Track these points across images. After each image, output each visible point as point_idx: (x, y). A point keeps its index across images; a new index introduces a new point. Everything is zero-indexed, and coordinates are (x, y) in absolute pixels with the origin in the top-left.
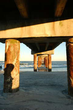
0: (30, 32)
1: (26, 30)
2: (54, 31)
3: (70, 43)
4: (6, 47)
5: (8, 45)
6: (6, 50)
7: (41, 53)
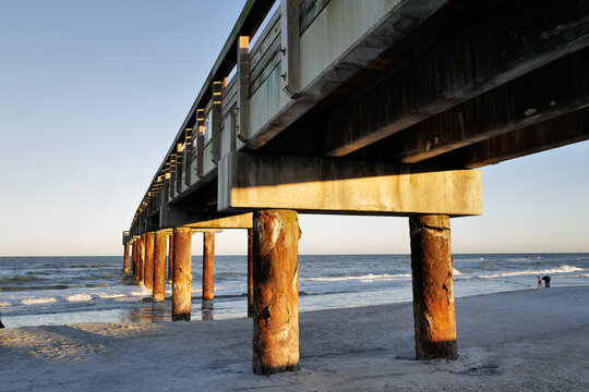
0: (343, 196)
1: (333, 189)
2: (400, 199)
3: (426, 226)
4: (269, 233)
5: (276, 226)
6: (270, 244)
7: (215, 222)
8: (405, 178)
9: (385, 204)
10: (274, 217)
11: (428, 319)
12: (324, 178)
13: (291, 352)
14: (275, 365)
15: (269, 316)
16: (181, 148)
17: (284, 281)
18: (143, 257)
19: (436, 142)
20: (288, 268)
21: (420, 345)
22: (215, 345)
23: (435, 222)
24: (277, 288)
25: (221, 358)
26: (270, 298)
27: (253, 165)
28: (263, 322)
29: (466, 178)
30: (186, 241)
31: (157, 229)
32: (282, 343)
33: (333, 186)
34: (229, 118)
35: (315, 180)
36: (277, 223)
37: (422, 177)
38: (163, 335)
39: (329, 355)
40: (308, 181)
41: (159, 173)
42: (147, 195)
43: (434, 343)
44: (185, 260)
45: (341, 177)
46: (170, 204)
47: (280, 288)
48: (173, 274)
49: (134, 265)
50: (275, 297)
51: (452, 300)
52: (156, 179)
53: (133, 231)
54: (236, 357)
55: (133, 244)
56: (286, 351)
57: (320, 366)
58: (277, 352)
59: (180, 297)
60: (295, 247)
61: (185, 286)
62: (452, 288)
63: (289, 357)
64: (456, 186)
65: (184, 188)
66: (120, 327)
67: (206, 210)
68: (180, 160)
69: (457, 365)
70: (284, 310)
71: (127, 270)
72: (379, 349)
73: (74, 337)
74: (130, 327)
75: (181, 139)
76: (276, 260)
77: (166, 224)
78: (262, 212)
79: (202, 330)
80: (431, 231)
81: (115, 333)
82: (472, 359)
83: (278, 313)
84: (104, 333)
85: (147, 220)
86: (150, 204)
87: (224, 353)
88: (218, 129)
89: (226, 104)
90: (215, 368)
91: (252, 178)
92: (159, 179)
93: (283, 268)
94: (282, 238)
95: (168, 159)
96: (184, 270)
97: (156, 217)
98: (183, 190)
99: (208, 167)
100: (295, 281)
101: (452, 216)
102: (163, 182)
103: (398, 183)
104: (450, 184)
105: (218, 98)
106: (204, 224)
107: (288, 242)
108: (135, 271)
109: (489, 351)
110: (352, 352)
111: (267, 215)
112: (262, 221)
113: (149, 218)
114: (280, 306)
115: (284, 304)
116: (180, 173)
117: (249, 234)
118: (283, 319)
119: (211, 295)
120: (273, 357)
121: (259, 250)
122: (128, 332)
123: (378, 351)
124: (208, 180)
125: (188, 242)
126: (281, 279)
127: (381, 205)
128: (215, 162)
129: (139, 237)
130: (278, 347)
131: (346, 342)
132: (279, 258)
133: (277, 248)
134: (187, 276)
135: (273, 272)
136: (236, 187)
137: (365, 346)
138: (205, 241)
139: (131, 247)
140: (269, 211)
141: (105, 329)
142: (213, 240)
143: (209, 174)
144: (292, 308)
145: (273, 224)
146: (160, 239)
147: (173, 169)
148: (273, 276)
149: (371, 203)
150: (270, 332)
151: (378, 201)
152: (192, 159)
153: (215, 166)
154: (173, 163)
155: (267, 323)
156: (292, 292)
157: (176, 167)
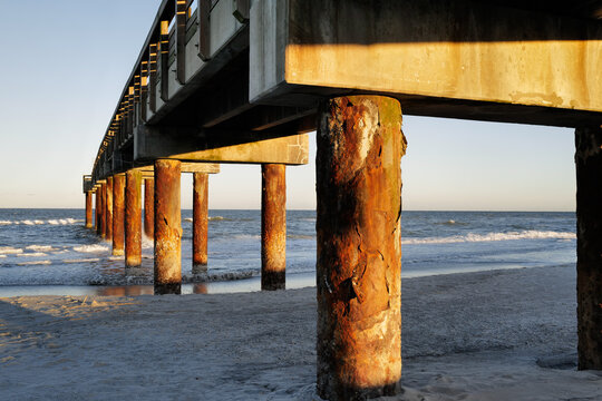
1: (472, 58)
2: (584, 86)
4: (353, 139)
5: (367, 128)
6: (355, 161)
7: (216, 153)
8: (595, 49)
9: (559, 94)
10: (362, 110)
12: (457, 36)
13: (392, 361)
14: (364, 385)
15: (353, 295)
17: (382, 231)
18: (111, 208)
20: (388, 208)
22: (230, 334)
24: (367, 245)
25: (245, 360)
26: (354, 261)
28: (339, 306)
30: (174, 180)
31: (131, 168)
32: (377, 346)
33: (472, 52)
35: (441, 40)
36: (368, 122)
38: (145, 317)
39: (425, 357)
40: (428, 39)
41: (133, 81)
42: (113, 121)
44: (172, 206)
45: (487, 36)
46: (151, 125)
47: (373, 244)
48: (157, 228)
49: (99, 217)
50: (363, 259)
52: (126, 91)
53: (97, 174)
54: (270, 359)
55: (97, 192)
56: (383, 359)
58: (368, 361)
59: (166, 260)
60: (397, 169)
61: (173, 245)
63: (388, 371)
65: (174, 87)
66: (80, 302)
67: (201, 134)
68: (165, 47)
70: (380, 286)
71: (90, 225)
73: (9, 318)
74: (95, 304)
76: (367, 191)
77: (144, 154)
78: (339, 100)
79: (204, 310)
81: (71, 312)
83: (370, 291)
84: (55, 312)
85: (116, 156)
86: (119, 133)
87: (248, 349)
90: (242, 380)
91: (325, 27)
92: (132, 91)
93: (378, 206)
94: (377, 150)
95: (145, 56)
96: (171, 220)
97: (129, 148)
98: (170, 96)
102: (137, 93)
103: (582, 57)
106: (198, 155)
107: (388, 158)
108: (99, 225)
110: (458, 351)
111: (350, 104)
112: (340, 117)
113: (118, 152)
114: (373, 276)
115: (381, 275)
116: (166, 68)
117: (264, 171)
118: (380, 301)
119: (204, 258)
120: (361, 371)
121: (334, 173)
122: (91, 311)
123: (500, 350)
124: (219, 66)
125: (176, 180)
126: (375, 227)
127: (554, 96)
128: (242, 16)
129: (105, 181)
130: (369, 352)
131: (437, 332)
132: (372, 187)
133: (369, 169)
134: (176, 230)
135: (361, 215)
136: (295, 43)
137: (473, 341)
138: (194, 184)
139: (94, 196)
140: (353, 99)
141: (58, 306)
142: (207, 183)
143: (221, 51)
144: (394, 281)
145: (361, 124)
146: (134, 182)
147: (154, 66)
148: (362, 222)
149: (537, 91)
150: (353, 325)
151: (549, 87)
152: (188, 35)
153: (240, 25)
154: (154, 58)
155: (348, 308)
156: (395, 252)
157: (159, 63)
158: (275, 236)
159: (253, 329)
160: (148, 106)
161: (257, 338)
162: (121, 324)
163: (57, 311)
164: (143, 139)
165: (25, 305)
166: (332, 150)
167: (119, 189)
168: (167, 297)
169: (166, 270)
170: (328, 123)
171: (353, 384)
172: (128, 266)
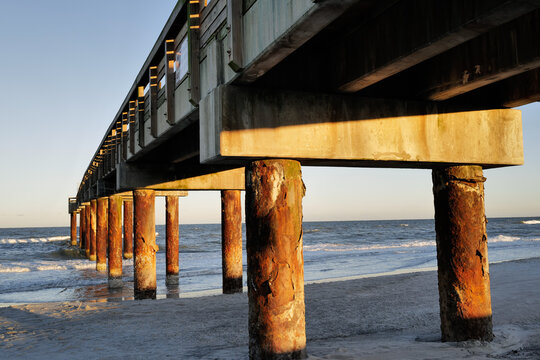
0: (358, 140)
2: (426, 145)
3: (455, 179)
4: (267, 188)
5: (276, 181)
6: (269, 202)
7: (183, 182)
8: (432, 119)
9: (408, 152)
10: (272, 169)
11: (458, 292)
12: (335, 118)
13: (298, 335)
14: (279, 352)
15: (270, 291)
16: (143, 92)
17: (288, 248)
18: (94, 227)
19: (478, 70)
20: (292, 233)
21: (448, 324)
22: (194, 327)
23: (467, 172)
24: (279, 258)
25: (204, 343)
26: (270, 269)
27: (247, 103)
28: (261, 299)
29: (504, 119)
30: (149, 206)
31: (112, 193)
32: (287, 325)
33: (345, 128)
34: (214, 44)
35: (323, 121)
36: (277, 177)
37: (452, 119)
38: (128, 317)
39: (335, 338)
41: (114, 126)
42: (98, 154)
43: (466, 320)
44: (148, 227)
45: (355, 117)
46: (129, 162)
47: (282, 257)
48: (135, 245)
50: (276, 268)
51: (486, 269)
52: (109, 133)
53: (81, 197)
54: (222, 342)
55: (81, 213)
56: (291, 335)
57: (330, 351)
58: (281, 336)
59: (144, 271)
60: (299, 207)
61: (149, 259)
62: (486, 254)
63: (295, 342)
64: (492, 129)
65: (149, 139)
66: (76, 307)
67: (171, 169)
68: (142, 107)
69: (495, 348)
70: (287, 285)
71: (75, 242)
72: (393, 330)
73: (22, 321)
74: (88, 308)
75: (143, 80)
76: (277, 222)
77: (125, 186)
78: (258, 163)
79: (175, 311)
80: (461, 186)
81: (70, 314)
82: (510, 340)
83: (281, 288)
84: (57, 315)
85: (99, 182)
86: (102, 165)
87: (206, 337)
88: (196, 60)
89: (208, 28)
90: (200, 357)
91: (245, 118)
92: (114, 133)
93: (285, 232)
94: (283, 195)
95: (126, 108)
96: (147, 239)
97: (111, 179)
98: (146, 144)
99: (183, 109)
100: (300, 249)
101: (486, 166)
102: (119, 136)
103: (423, 126)
104: (485, 127)
105: (195, 22)
106: (169, 185)
107: (291, 200)
108: (83, 243)
109: (526, 329)
110: (361, 333)
111: (265, 166)
112: (258, 174)
113: (101, 180)
114: (283, 279)
115: (288, 277)
116: (142, 122)
117: (223, 196)
118: (287, 296)
119: (176, 269)
120: (276, 343)
121: (255, 211)
122: (85, 314)
123: (392, 331)
124: (181, 128)
125: (151, 206)
126: (283, 246)
127: (404, 153)
128: (194, 102)
129: (89, 203)
130: (281, 330)
131: (351, 321)
132: (280, 220)
133: (278, 208)
134: (151, 247)
135: (274, 238)
136: (226, 130)
137: (375, 326)
138: (167, 206)
139: (78, 216)
140: (266, 162)
141: (58, 311)
142: (177, 205)
143: (183, 120)
144: (297, 281)
145: (272, 178)
146: (115, 205)
147: (133, 118)
148: (274, 242)
149: (391, 151)
150: (271, 312)
151: (400, 148)
152: (159, 102)
153: (194, 107)
154: (132, 112)
155: (267, 300)
156: (297, 262)
157: (137, 116)
158: (233, 249)
159: (211, 323)
160: (128, 149)
161: (213, 329)
162: (110, 323)
163: (59, 315)
164: (124, 174)
165: (32, 311)
166: (254, 196)
167: (101, 211)
168: (144, 302)
169: (144, 280)
170: (251, 178)
171: (272, 352)
172: (110, 277)
